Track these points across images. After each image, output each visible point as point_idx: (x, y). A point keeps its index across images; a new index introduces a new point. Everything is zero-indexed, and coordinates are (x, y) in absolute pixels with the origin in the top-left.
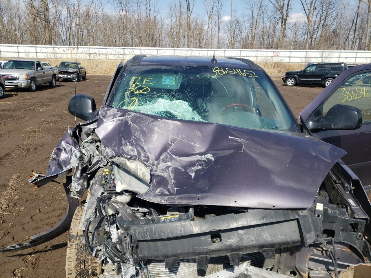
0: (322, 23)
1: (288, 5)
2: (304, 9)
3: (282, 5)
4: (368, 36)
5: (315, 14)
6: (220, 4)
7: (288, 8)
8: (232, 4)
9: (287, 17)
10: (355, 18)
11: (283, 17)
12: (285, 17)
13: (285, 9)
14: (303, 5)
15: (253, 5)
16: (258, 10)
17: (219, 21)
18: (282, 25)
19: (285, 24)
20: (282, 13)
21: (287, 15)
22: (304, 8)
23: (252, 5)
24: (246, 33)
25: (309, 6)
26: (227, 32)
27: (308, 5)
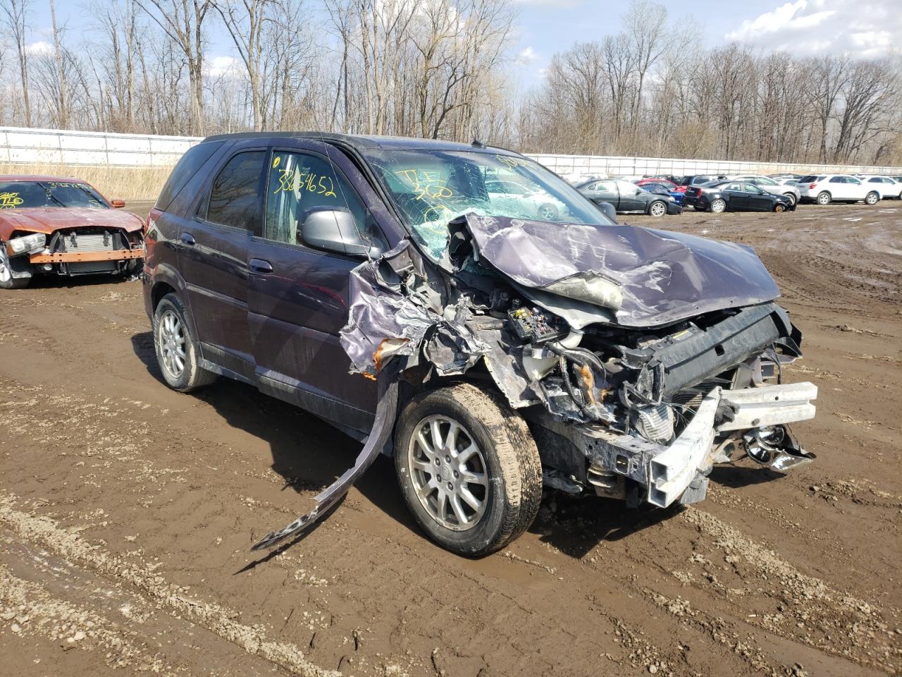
0: (280, 82)
1: (198, 34)
2: (239, 48)
3: (183, 30)
4: (371, 116)
5: (262, 61)
6: (18, 8)
7: (199, 42)
8: (53, 11)
9: (199, 61)
10: (341, 77)
11: (191, 60)
12: (196, 63)
13: (193, 41)
14: (234, 37)
15: (113, 21)
16: (128, 37)
17: (20, 52)
18: (192, 79)
19: (199, 77)
20: (187, 51)
21: (200, 55)
22: (237, 44)
23: (109, 21)
24: (101, 92)
25: (247, 42)
26: (41, 84)
27: (244, 38)
